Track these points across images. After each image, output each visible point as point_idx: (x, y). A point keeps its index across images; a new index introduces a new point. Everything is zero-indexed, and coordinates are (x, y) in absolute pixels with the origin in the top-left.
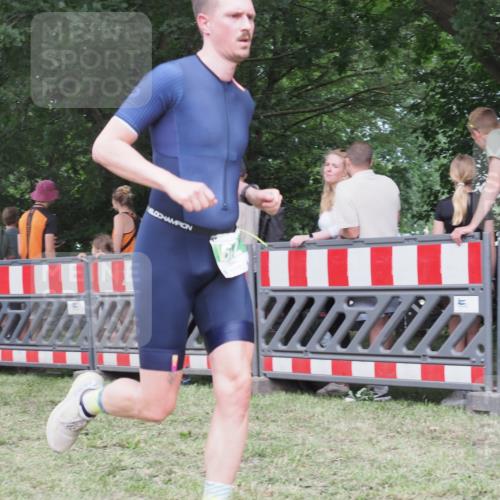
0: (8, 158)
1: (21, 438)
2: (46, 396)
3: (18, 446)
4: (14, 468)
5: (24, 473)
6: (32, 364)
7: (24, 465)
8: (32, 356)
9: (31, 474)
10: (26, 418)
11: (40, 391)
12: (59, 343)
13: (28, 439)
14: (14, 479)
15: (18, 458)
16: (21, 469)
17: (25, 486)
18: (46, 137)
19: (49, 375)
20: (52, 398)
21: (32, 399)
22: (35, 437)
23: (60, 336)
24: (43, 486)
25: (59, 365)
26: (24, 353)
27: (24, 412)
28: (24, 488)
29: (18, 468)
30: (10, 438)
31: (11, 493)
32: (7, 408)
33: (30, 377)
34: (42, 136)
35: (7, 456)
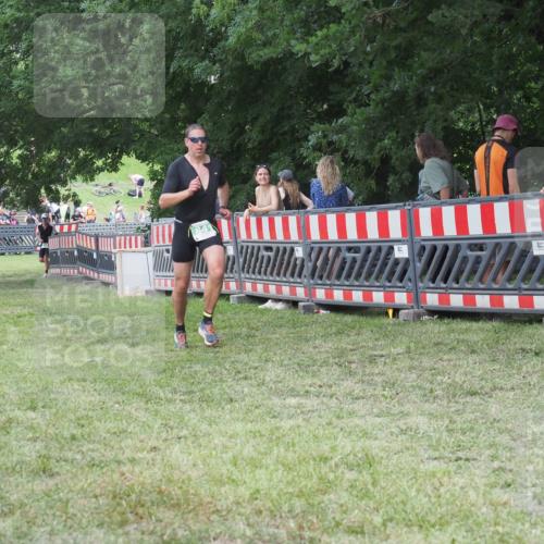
0: (455, 87)
1: (495, 388)
2: (515, 343)
3: (491, 397)
4: (492, 420)
5: (501, 425)
6: (497, 309)
7: (500, 416)
8: (496, 300)
9: (509, 426)
10: (497, 367)
11: (507, 338)
12: (525, 286)
13: (502, 389)
14: (492, 432)
15: (493, 409)
16: (498, 421)
17: (505, 439)
18: (496, 62)
19: (515, 321)
20: (523, 346)
21: (500, 347)
22: (509, 387)
23: (525, 279)
24: (524, 440)
25: (526, 310)
26: (487, 298)
27: (494, 361)
28: (504, 441)
29: (495, 420)
30: (482, 388)
31: (491, 446)
32: (475, 356)
33: (496, 324)
34: (491, 61)
35: (481, 407)
